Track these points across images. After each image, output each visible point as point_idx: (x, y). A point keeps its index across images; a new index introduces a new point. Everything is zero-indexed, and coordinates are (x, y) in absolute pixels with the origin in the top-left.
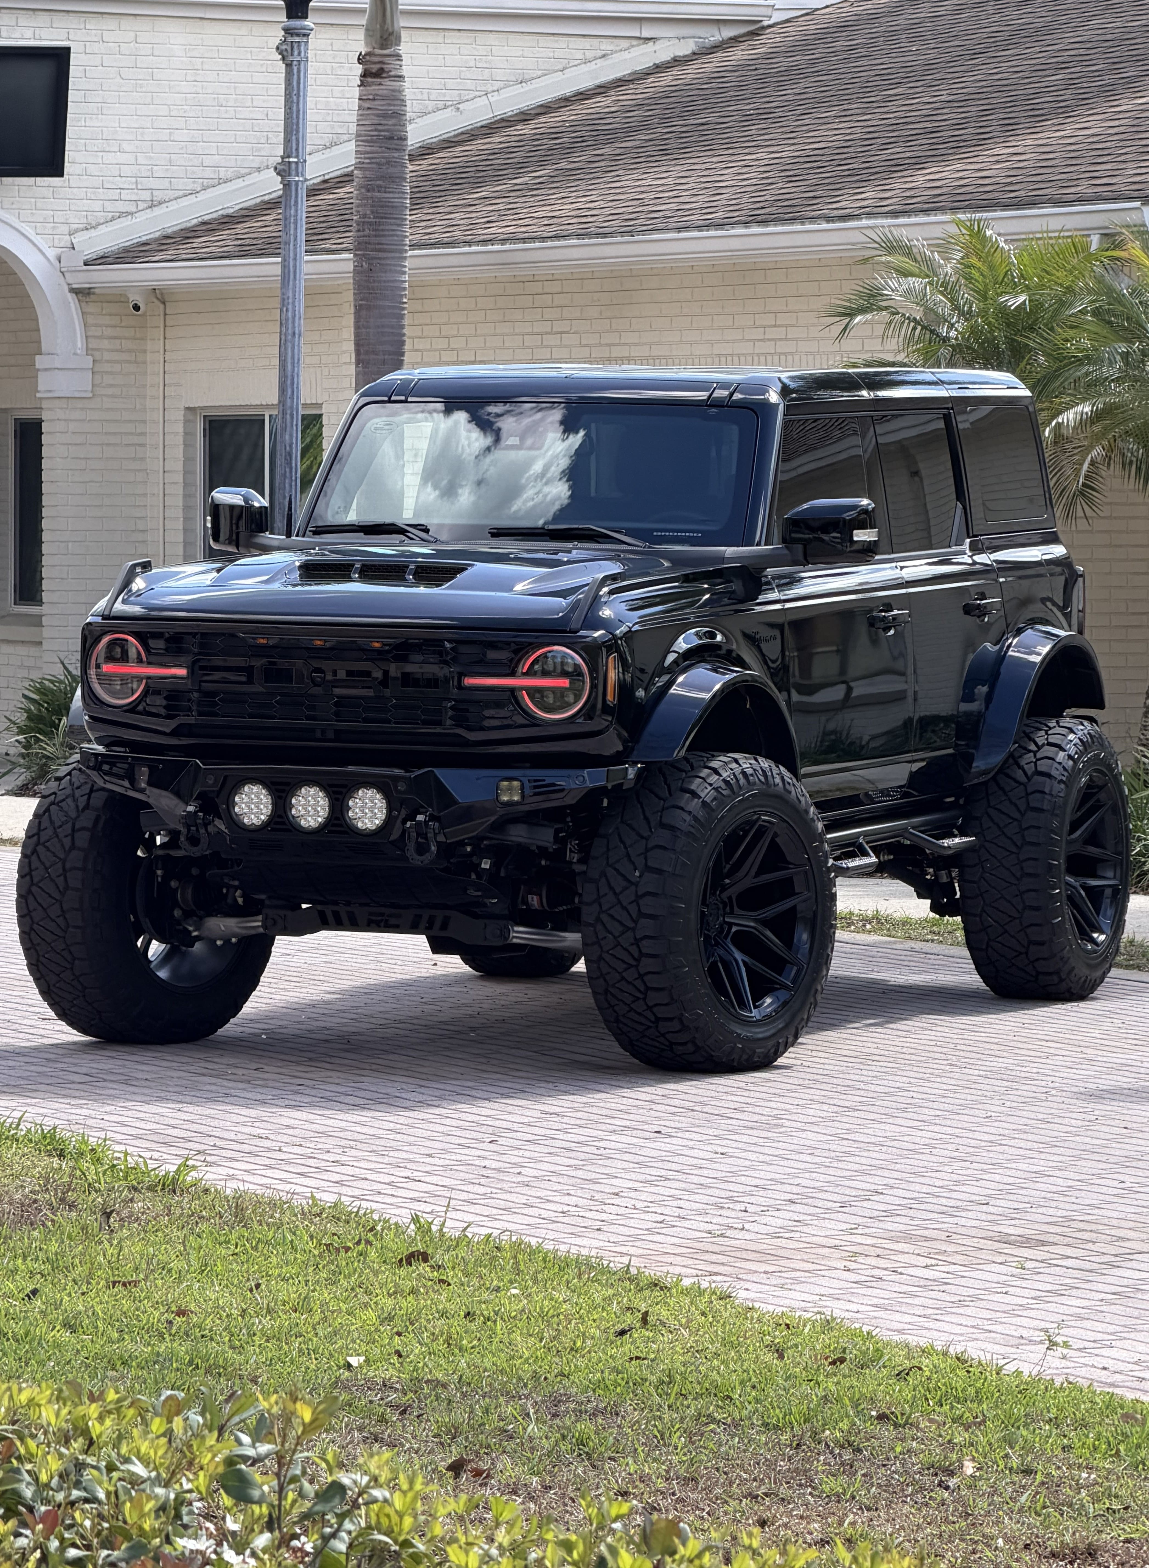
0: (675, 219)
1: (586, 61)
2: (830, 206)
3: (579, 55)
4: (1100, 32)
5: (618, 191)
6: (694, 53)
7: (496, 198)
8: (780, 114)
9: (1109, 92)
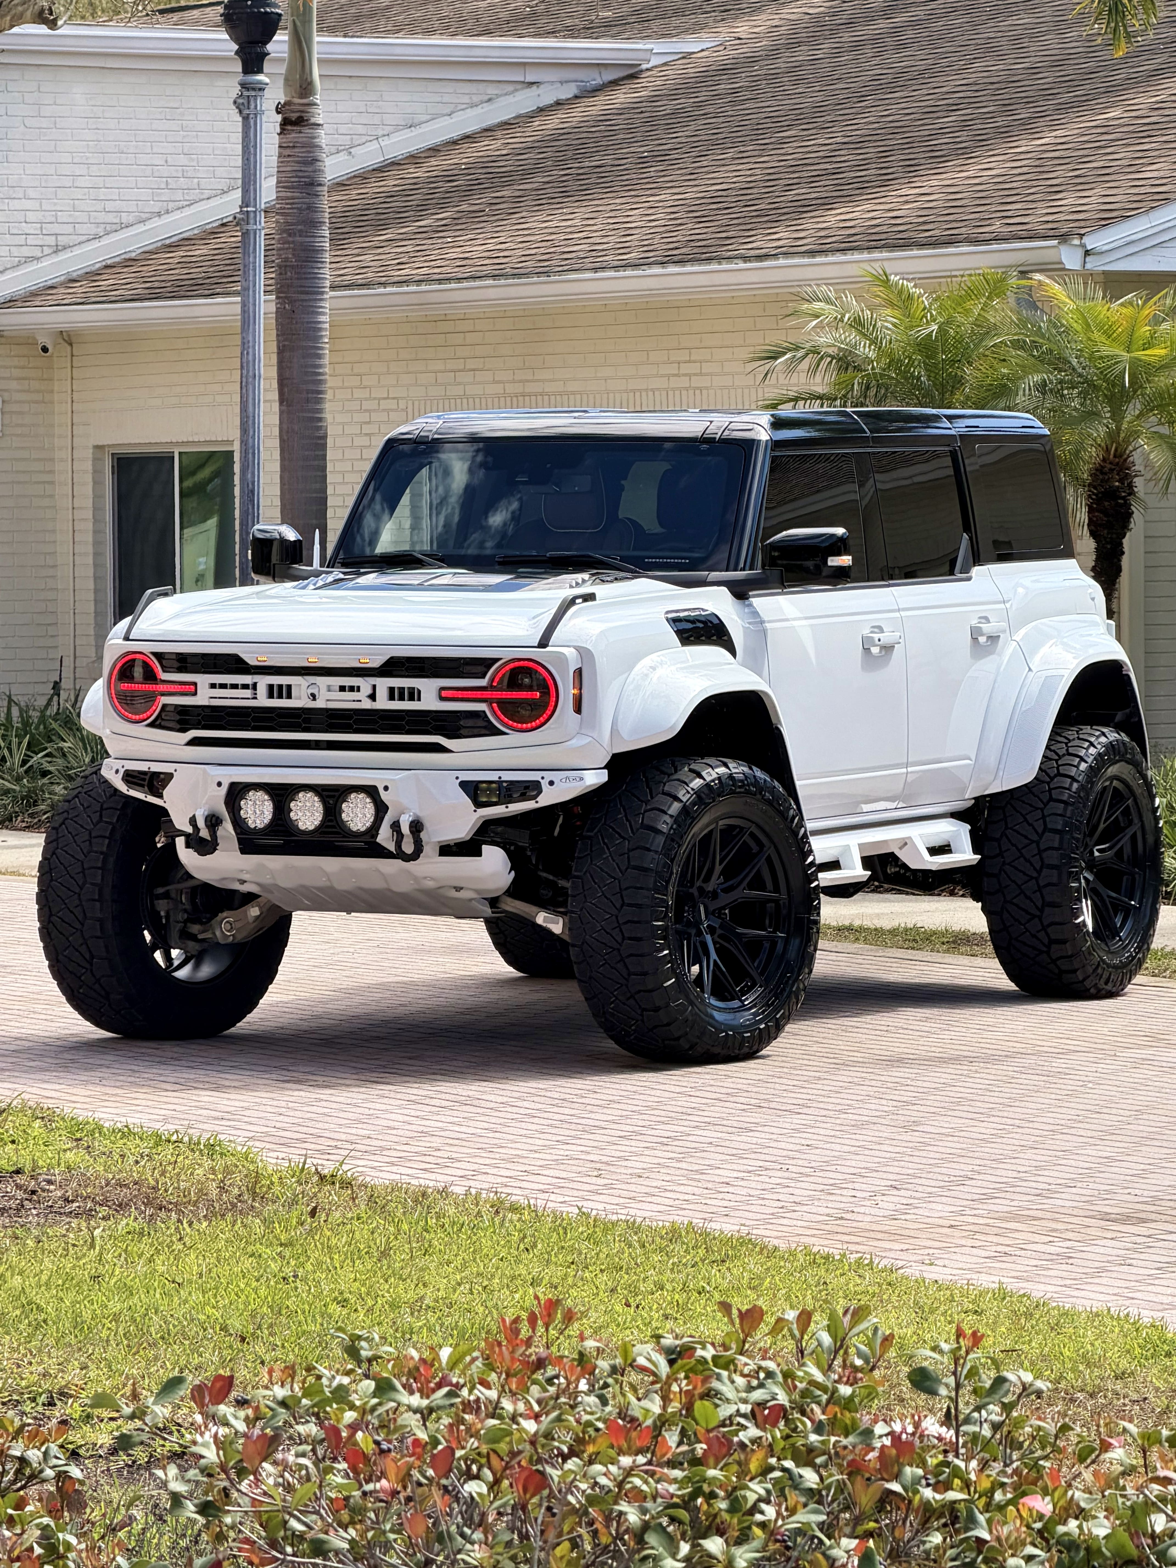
0: (591, 260)
1: (473, 106)
2: (745, 247)
3: (466, 99)
4: (985, 74)
5: (526, 232)
6: (576, 97)
7: (402, 240)
8: (676, 156)
9: (1005, 134)
